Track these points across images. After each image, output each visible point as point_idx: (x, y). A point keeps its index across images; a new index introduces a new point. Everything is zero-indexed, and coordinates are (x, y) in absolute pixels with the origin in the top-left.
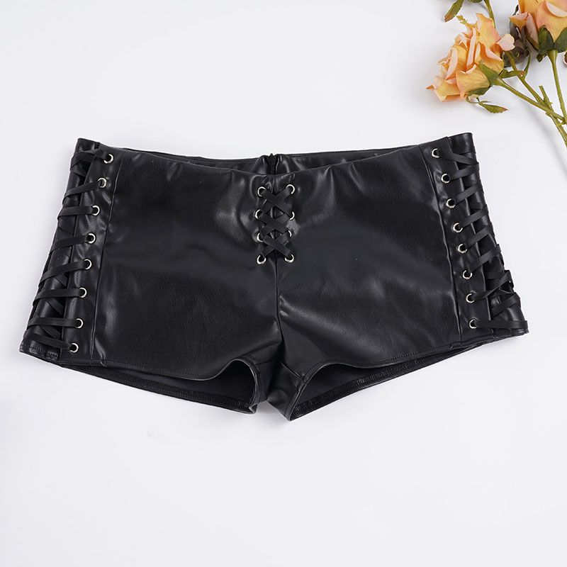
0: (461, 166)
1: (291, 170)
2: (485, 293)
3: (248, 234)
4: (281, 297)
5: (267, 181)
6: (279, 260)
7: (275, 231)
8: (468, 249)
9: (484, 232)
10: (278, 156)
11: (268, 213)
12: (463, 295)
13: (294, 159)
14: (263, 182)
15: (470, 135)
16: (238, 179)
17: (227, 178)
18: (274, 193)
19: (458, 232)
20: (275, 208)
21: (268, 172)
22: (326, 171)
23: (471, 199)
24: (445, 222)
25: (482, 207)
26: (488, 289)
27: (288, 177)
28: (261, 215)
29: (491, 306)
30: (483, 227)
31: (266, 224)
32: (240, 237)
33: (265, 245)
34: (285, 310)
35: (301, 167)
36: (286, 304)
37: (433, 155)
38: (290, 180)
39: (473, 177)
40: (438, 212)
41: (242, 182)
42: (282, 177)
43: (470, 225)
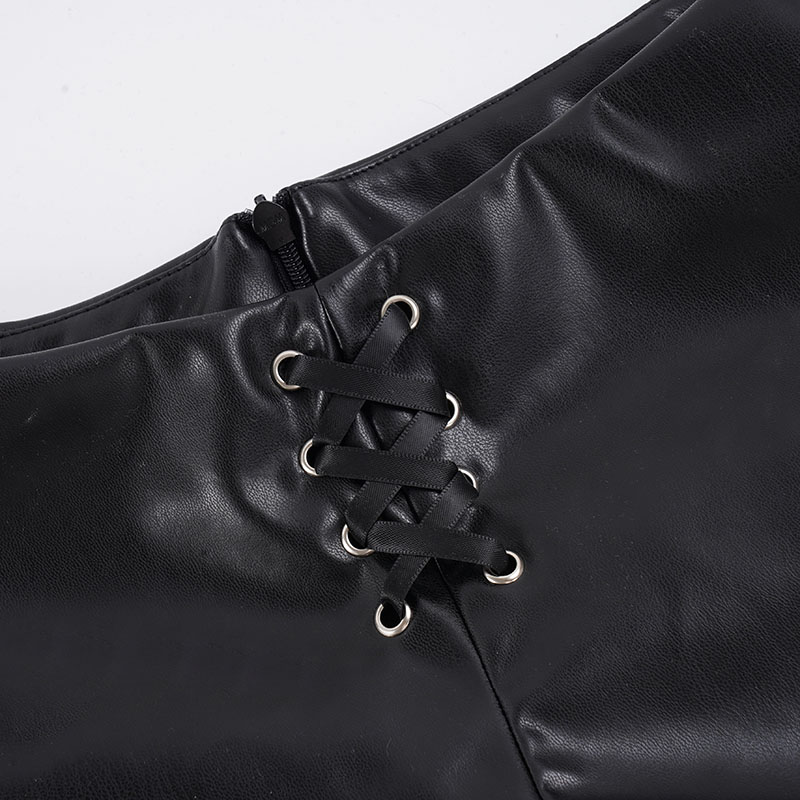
1: (372, 238)
3: (301, 542)
4: (525, 722)
5: (293, 322)
6: (466, 592)
7: (405, 492)
10: (288, 197)
11: (349, 440)
13: (363, 187)
14: (281, 330)
16: (175, 359)
17: (129, 368)
18: (341, 355)
20: (369, 411)
21: (283, 281)
22: (511, 184)
27: (371, 270)
28: (327, 458)
31: (359, 483)
32: (275, 566)
33: (385, 560)
34: (561, 762)
35: (405, 211)
36: (557, 740)
38: (382, 278)
41: (199, 363)
42: (349, 281)
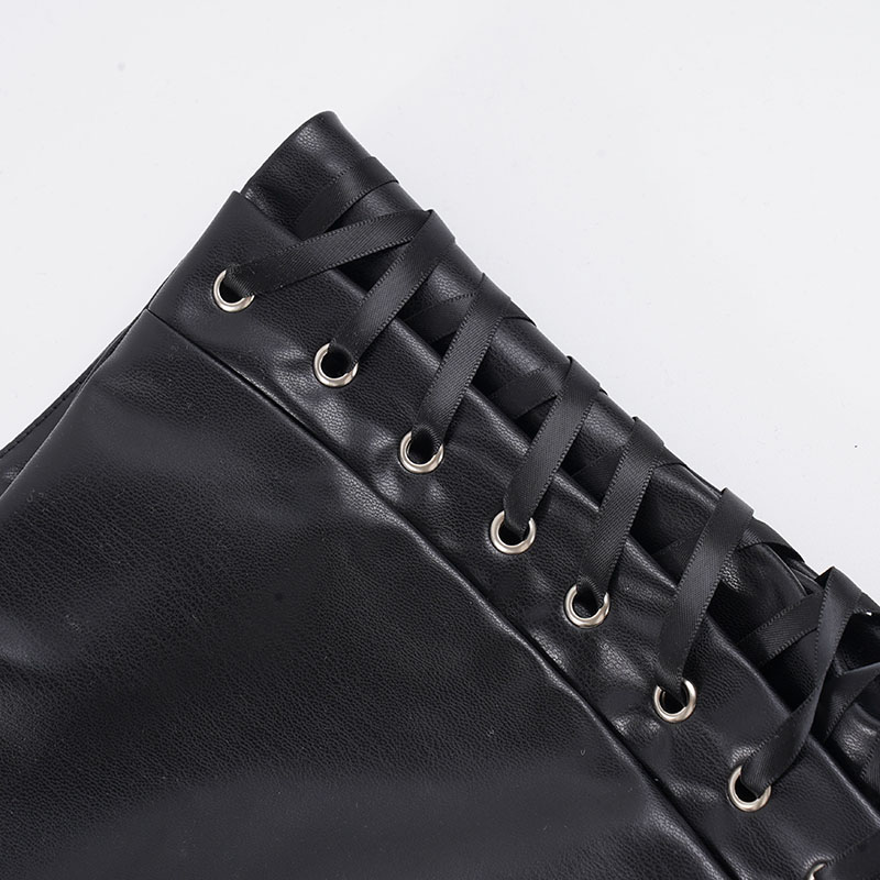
0: (364, 272)
2: (789, 731)
8: (612, 588)
9: (632, 477)
12: (709, 795)
15: (325, 124)
19: (523, 547)
23: (489, 378)
24: (448, 542)
25: (555, 382)
26: (793, 698)
29: (851, 769)
30: (612, 460)
37: (228, 307)
39: (445, 286)
40: (392, 519)
43: (552, 491)
